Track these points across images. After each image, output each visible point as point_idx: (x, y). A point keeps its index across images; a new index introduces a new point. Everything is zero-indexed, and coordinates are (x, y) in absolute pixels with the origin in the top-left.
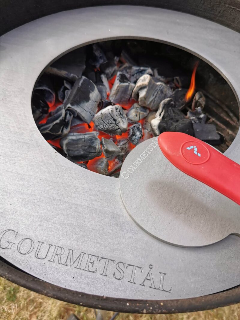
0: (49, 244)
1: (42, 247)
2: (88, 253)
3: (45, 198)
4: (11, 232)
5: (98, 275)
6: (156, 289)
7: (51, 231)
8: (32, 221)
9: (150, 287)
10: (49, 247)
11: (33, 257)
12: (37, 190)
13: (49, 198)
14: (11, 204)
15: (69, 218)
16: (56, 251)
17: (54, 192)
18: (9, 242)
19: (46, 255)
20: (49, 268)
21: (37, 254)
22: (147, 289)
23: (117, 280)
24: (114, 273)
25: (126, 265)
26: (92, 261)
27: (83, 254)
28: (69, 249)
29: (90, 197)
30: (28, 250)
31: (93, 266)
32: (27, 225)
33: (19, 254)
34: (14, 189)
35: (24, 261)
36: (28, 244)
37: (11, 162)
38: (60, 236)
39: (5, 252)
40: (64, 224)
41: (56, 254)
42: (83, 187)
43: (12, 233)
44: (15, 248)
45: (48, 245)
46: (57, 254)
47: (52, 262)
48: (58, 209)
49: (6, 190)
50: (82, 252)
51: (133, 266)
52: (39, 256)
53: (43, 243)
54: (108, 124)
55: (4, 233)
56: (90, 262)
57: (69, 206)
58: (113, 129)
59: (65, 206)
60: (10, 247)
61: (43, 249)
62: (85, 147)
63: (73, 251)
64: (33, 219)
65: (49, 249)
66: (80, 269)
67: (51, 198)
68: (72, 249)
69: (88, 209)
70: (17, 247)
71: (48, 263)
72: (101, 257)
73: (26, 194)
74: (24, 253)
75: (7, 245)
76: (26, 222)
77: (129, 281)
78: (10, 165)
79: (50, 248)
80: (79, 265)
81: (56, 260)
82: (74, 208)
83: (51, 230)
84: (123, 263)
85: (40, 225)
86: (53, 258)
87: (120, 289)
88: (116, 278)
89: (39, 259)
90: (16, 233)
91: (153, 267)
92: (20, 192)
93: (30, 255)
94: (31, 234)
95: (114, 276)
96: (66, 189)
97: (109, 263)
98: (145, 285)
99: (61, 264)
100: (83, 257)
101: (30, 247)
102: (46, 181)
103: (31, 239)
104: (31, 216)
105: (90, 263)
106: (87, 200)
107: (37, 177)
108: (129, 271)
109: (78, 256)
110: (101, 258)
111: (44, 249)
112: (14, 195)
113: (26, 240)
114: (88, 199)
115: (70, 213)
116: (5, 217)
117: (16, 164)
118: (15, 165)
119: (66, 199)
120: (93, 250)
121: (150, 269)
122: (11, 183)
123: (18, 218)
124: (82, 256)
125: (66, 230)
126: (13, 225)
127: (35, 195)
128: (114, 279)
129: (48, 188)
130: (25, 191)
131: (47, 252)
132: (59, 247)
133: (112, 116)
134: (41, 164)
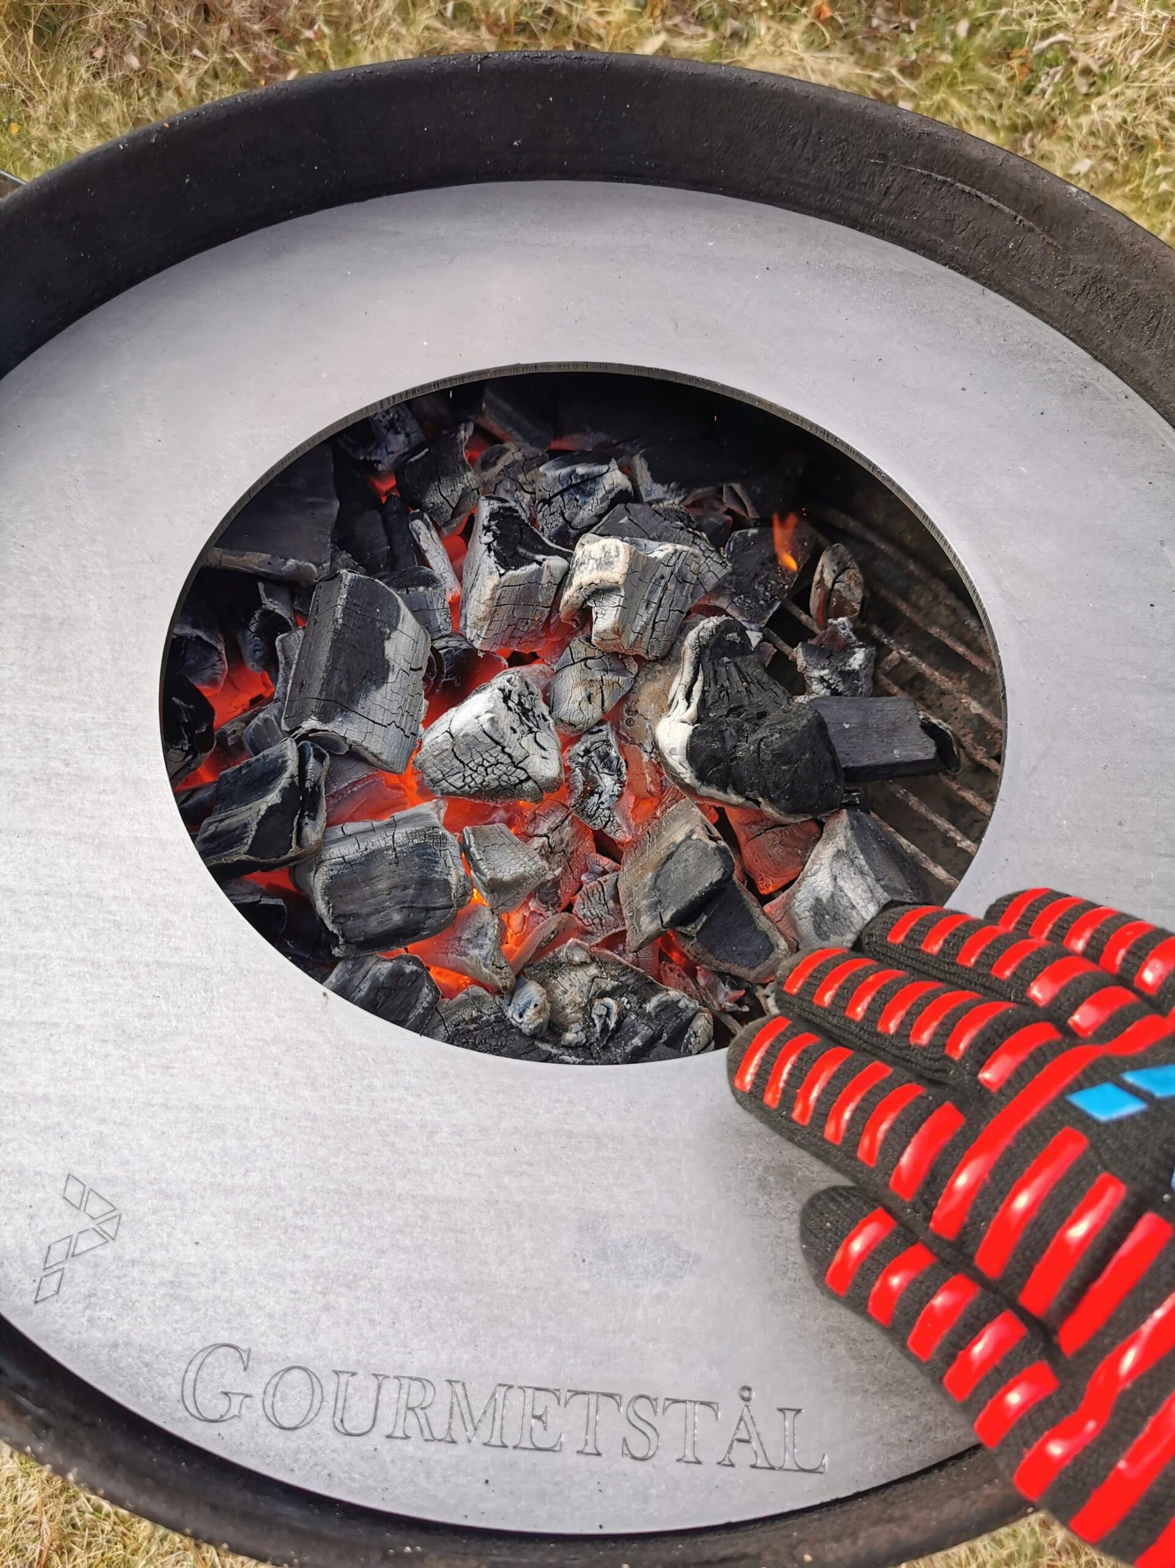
0: (374, 1375)
1: (350, 1391)
2: (521, 1384)
3: (321, 1194)
4: (225, 1355)
5: (569, 1458)
6: (772, 1468)
7: (372, 1322)
8: (292, 1296)
9: (754, 1467)
10: (376, 1387)
11: (329, 1432)
12: (284, 1167)
13: (335, 1191)
14: (197, 1243)
15: (426, 1260)
16: (404, 1396)
17: (352, 1165)
18: (226, 1394)
19: (372, 1417)
20: (393, 1462)
21: (342, 1421)
22: (742, 1473)
23: (639, 1463)
24: (624, 1440)
25: (661, 1403)
26: (538, 1413)
27: (504, 1389)
28: (450, 1382)
29: (489, 1160)
30: (305, 1412)
31: (545, 1429)
32: (277, 1317)
33: (277, 1431)
34: (193, 1177)
35: (297, 1453)
36: (298, 1390)
37: (153, 1061)
38: (406, 1336)
39: (223, 1434)
40: (412, 1287)
41: (409, 1409)
42: (455, 1126)
43: (229, 1358)
44: (254, 1413)
45: (374, 1378)
46: (410, 1406)
47: (397, 1438)
48: (378, 1233)
49: (164, 1185)
50: (500, 1385)
51: (684, 1402)
52: (349, 1426)
53: (353, 1374)
54: (481, 769)
55: (197, 1362)
56: (534, 1417)
57: (419, 1212)
58: (503, 784)
59: (400, 1212)
60: (235, 1410)
61: (357, 1398)
62: (406, 888)
63: (467, 1387)
64: (294, 1287)
65: (379, 1393)
66: (505, 1446)
67: (344, 1187)
68: (462, 1380)
69: (489, 1213)
70: (260, 1406)
71: (385, 1446)
72: (569, 1391)
73: (242, 1192)
74: (293, 1426)
75: (222, 1405)
76: (272, 1304)
77: (678, 1460)
78: (151, 1077)
79: (379, 1387)
80: (497, 1433)
81: (413, 1432)
82: (435, 1216)
83: (370, 1320)
84: (647, 1398)
85: (327, 1308)
86: (401, 1422)
87: (653, 1491)
88: (634, 1458)
89: (351, 1435)
90: (245, 1356)
91: (754, 1395)
92: (220, 1184)
93: (316, 1426)
94: (299, 1350)
95: (626, 1452)
96: (393, 1144)
97: (601, 1407)
98: (734, 1461)
99: (434, 1439)
100: (507, 1402)
101: (309, 1397)
102: (309, 1123)
103: (305, 1369)
104: (283, 1278)
105: (533, 1421)
106: (479, 1177)
107: (269, 1112)
108: (671, 1422)
109: (486, 1402)
110: (569, 1394)
111: (361, 1398)
112: (199, 1201)
113: (288, 1376)
114: (482, 1171)
115: (427, 1240)
116: (188, 1299)
117: (173, 1068)
118: (169, 1072)
119: (399, 1183)
120: (536, 1371)
121: (743, 1403)
122: (177, 1154)
123: (239, 1293)
124: (499, 1396)
125: (423, 1309)
126: (225, 1326)
127: (280, 1189)
128: (627, 1462)
129: (322, 1152)
130: (239, 1180)
131: (372, 1406)
132: (411, 1378)
133: (496, 737)
134: (274, 1050)
